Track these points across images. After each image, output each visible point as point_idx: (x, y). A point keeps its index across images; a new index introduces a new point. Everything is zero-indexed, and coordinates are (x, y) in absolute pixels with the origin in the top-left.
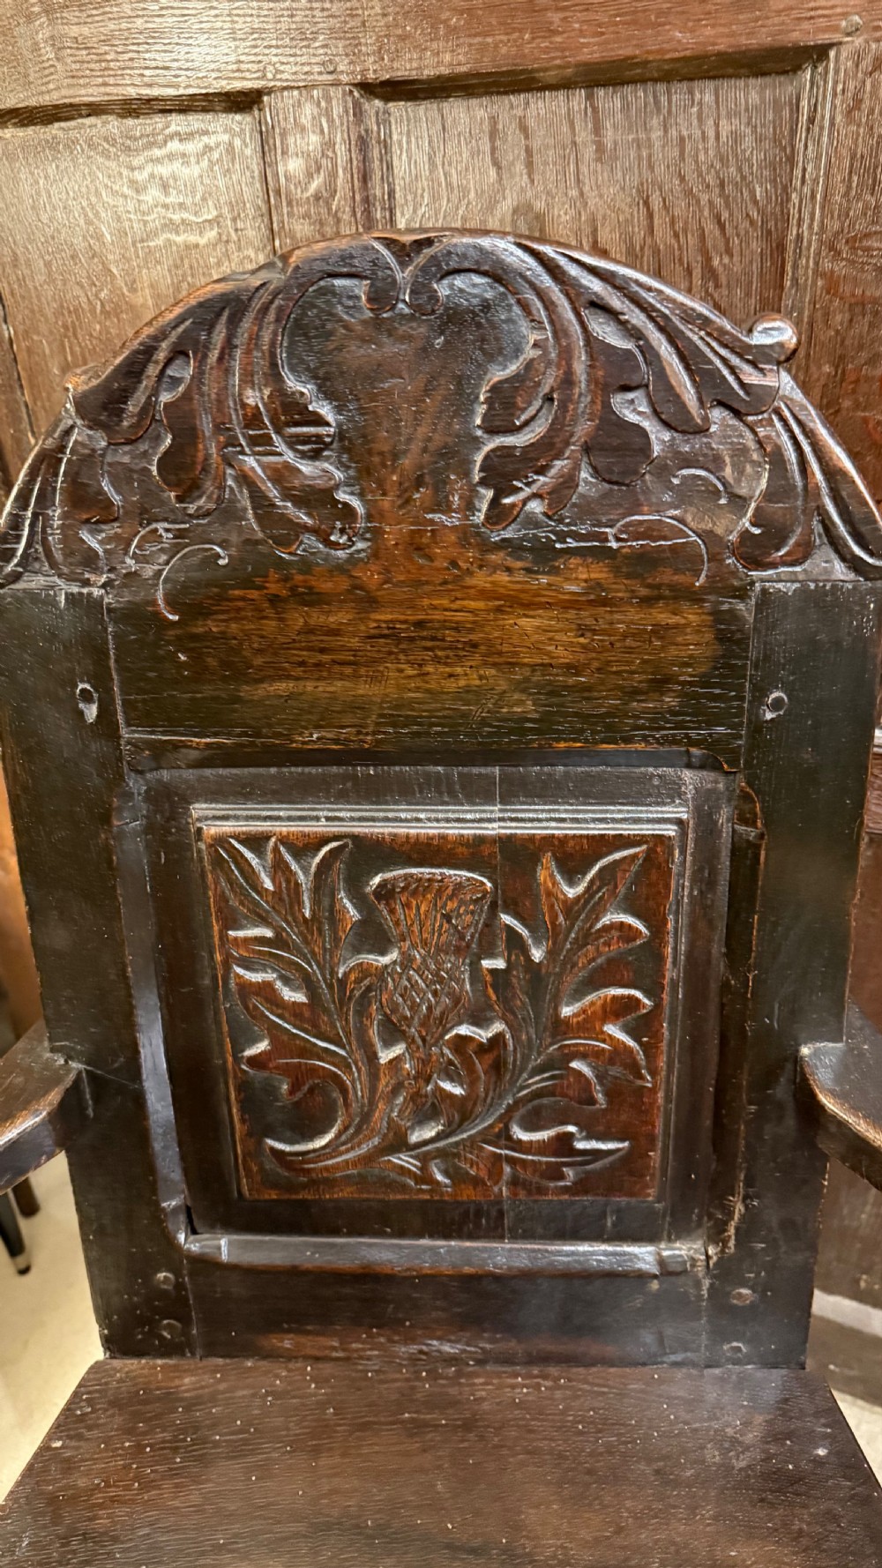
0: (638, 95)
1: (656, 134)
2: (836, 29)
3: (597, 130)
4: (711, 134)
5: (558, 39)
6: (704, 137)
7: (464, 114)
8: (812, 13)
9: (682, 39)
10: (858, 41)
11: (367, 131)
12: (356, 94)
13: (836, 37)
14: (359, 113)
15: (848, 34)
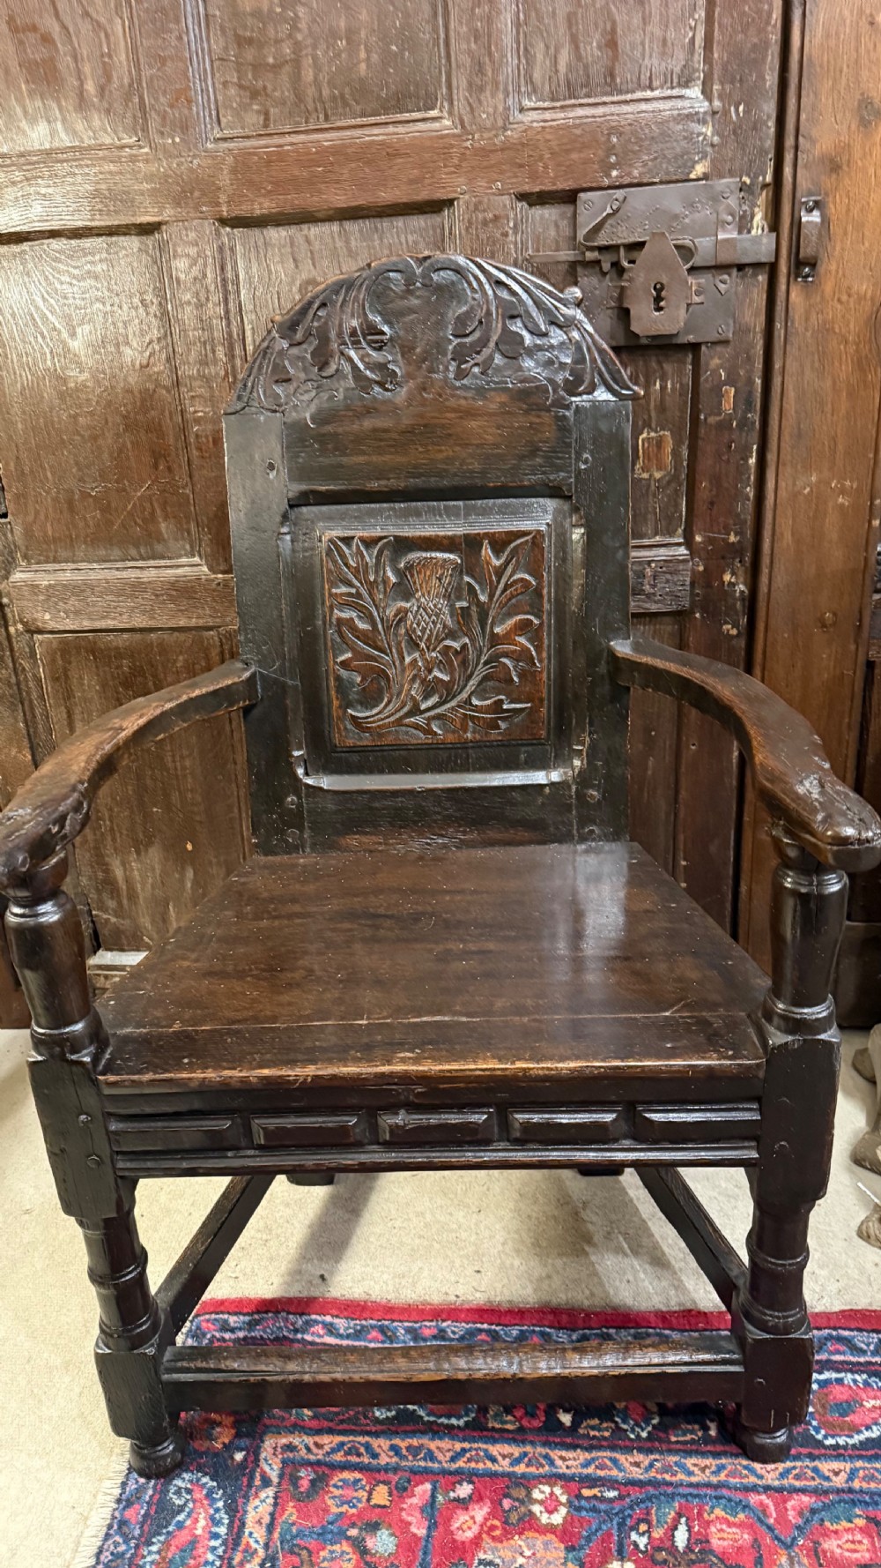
0: (367, 224)
1: (377, 243)
2: (456, 192)
3: (347, 242)
4: (403, 241)
5: (324, 196)
6: (401, 244)
7: (276, 234)
8: (443, 185)
9: (386, 196)
10: (467, 197)
11: (223, 244)
12: (216, 224)
13: (456, 196)
14: (218, 234)
15: (462, 194)
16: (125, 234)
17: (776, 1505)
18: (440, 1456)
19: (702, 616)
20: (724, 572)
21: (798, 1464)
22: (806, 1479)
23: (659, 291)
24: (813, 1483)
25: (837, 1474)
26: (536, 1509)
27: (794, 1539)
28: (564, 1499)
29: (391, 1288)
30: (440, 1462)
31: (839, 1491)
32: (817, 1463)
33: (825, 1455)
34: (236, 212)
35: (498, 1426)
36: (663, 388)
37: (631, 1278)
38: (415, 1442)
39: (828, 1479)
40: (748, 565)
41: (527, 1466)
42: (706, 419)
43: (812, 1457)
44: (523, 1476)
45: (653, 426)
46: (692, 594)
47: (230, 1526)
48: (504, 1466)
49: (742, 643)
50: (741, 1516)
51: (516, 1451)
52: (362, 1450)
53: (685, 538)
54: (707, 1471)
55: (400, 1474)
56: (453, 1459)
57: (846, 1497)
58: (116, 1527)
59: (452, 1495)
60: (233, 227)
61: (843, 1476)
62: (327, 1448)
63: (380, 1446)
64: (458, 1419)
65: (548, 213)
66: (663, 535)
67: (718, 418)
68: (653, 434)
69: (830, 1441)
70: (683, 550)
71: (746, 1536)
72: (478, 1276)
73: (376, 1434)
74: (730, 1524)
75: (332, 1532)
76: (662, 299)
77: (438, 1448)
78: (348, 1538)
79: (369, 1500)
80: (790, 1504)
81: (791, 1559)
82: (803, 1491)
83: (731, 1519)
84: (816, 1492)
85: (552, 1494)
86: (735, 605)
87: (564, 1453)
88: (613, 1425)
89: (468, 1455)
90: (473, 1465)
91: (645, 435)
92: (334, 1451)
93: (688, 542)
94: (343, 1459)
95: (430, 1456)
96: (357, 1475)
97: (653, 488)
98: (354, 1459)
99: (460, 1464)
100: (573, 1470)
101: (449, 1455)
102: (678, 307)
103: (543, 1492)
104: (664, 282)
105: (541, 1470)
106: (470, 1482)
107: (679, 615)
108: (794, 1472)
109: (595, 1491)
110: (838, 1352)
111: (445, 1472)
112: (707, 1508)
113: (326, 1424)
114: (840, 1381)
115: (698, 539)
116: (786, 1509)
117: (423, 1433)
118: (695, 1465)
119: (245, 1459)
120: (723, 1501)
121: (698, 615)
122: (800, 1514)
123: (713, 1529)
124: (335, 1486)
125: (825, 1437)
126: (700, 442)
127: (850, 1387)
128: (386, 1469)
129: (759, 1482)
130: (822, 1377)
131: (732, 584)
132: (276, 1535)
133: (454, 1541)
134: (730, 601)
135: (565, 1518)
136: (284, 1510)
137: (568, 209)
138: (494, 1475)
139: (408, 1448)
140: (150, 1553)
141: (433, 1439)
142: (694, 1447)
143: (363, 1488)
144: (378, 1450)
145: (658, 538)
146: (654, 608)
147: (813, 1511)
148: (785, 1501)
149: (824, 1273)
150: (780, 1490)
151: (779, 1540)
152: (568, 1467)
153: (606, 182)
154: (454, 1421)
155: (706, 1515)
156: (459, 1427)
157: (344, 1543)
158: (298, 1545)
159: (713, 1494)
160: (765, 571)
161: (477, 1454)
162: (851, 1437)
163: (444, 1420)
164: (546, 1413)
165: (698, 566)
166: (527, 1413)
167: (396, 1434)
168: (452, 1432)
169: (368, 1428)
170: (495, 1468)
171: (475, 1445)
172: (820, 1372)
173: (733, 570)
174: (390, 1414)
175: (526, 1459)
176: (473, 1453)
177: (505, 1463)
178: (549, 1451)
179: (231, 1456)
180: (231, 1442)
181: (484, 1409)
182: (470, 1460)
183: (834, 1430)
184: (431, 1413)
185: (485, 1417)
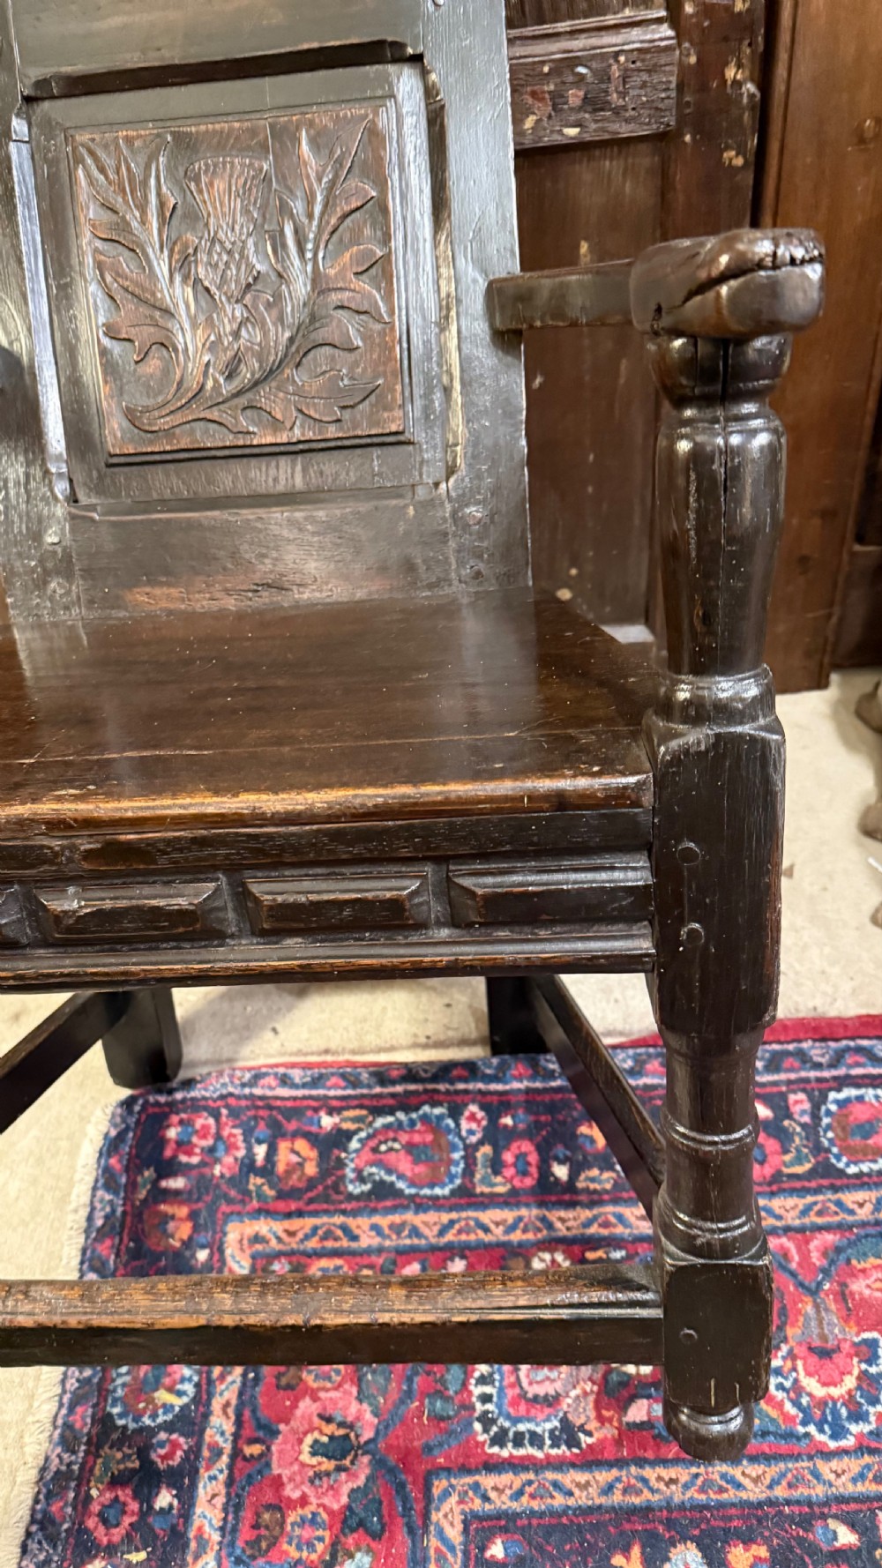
17: (798, 1248)
18: (426, 1231)
19: (693, 138)
20: (726, 64)
21: (820, 1198)
22: (829, 1215)
24: (837, 1219)
25: (861, 1205)
27: (819, 1284)
28: (566, 1265)
30: (426, 1238)
31: (864, 1224)
32: (840, 1195)
33: (847, 1186)
35: (487, 1190)
37: (619, 997)
38: (397, 1218)
39: (852, 1212)
40: (761, 48)
41: (525, 1231)
43: (835, 1189)
44: (520, 1244)
46: (680, 104)
48: (498, 1234)
49: (749, 178)
51: (509, 1215)
52: (339, 1233)
53: (668, 9)
55: (384, 1256)
56: (441, 1233)
57: (871, 1230)
59: (444, 1271)
61: (869, 1207)
62: (300, 1235)
63: (358, 1227)
64: (442, 1188)
69: (852, 1170)
70: (666, 31)
72: (449, 1011)
73: (355, 1213)
77: (423, 1222)
80: (812, 1246)
81: (817, 1306)
82: (827, 1228)
84: (839, 1228)
85: (553, 1261)
86: (741, 117)
87: (562, 1214)
88: (614, 1175)
89: (457, 1226)
90: (463, 1237)
92: (307, 1237)
93: (674, 17)
94: (319, 1246)
95: (415, 1232)
96: (339, 1262)
98: (330, 1244)
99: (450, 1237)
100: (574, 1232)
101: (436, 1229)
103: (542, 1260)
105: (539, 1235)
106: (463, 1257)
107: (662, 139)
108: (816, 1208)
109: (600, 1253)
110: (858, 1065)
111: (434, 1249)
113: (293, 1206)
114: (860, 1099)
115: (688, 8)
116: (809, 1251)
117: (406, 1208)
119: (211, 1256)
121: (688, 138)
122: (825, 1254)
125: (848, 1165)
127: (872, 1105)
128: (367, 1252)
129: (779, 1224)
130: (841, 1096)
131: (737, 84)
134: (735, 112)
138: (488, 1247)
139: (391, 1227)
140: (119, 1375)
141: (416, 1213)
144: (356, 1232)
145: (627, 12)
146: (625, 130)
147: (838, 1250)
148: (807, 1242)
149: (836, 970)
150: (801, 1230)
151: (802, 1285)
152: (568, 1229)
154: (438, 1191)
156: (444, 1197)
160: (783, 56)
161: (467, 1224)
162: (875, 1161)
163: (426, 1191)
164: (539, 1168)
165: (688, 55)
166: (517, 1172)
167: (374, 1211)
168: (436, 1203)
169: (343, 1206)
170: (487, 1238)
171: (464, 1214)
172: (839, 1090)
173: (739, 60)
174: (367, 1187)
175: (522, 1225)
176: (463, 1223)
177: (499, 1231)
178: (547, 1213)
179: (193, 1256)
180: (190, 1238)
181: (469, 1171)
182: (460, 1232)
183: (856, 1156)
184: (412, 1184)
185: (472, 1182)
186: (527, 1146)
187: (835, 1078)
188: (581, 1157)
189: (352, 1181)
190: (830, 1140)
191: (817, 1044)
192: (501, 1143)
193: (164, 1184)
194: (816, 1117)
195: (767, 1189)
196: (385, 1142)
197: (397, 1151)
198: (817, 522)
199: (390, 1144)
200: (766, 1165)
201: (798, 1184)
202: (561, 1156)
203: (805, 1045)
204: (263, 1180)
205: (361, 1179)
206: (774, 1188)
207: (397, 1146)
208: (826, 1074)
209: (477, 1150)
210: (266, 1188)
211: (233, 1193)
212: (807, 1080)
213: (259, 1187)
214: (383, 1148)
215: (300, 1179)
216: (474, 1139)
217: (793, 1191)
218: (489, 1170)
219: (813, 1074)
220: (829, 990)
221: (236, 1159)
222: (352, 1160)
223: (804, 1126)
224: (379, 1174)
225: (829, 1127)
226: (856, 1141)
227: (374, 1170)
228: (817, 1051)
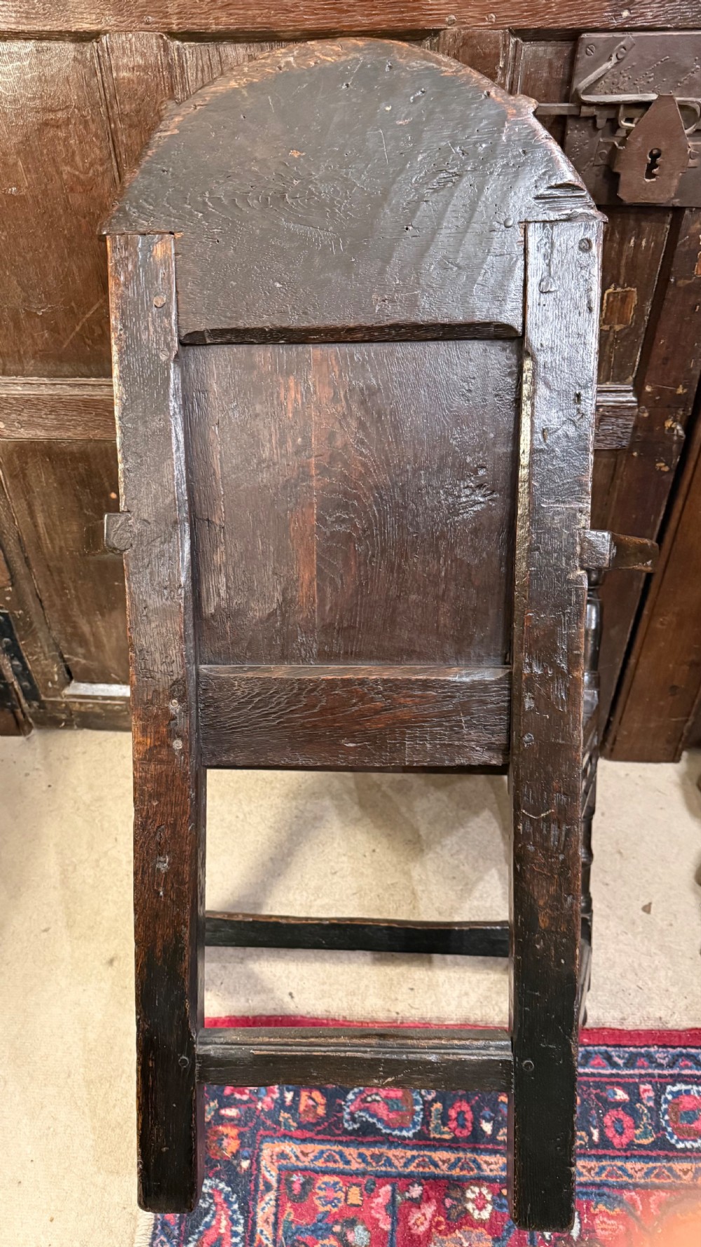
2: (442, 21)
5: (292, 15)
7: (232, 50)
8: (430, 12)
10: (454, 28)
11: (171, 59)
12: (165, 38)
13: (443, 26)
14: (167, 49)
15: (450, 25)
16: (57, 40)
17: (642, 1200)
18: (396, 1162)
19: (639, 454)
20: (667, 419)
21: (658, 1164)
22: (663, 1178)
23: (654, 157)
24: (668, 1181)
25: (686, 1173)
26: (470, 1206)
27: (655, 1228)
28: (489, 1197)
29: (345, 1005)
30: (396, 1167)
31: (686, 1187)
32: (671, 1164)
33: (676, 1157)
34: (189, 26)
35: (438, 1136)
36: (637, 245)
38: (376, 1151)
39: (679, 1177)
40: (689, 414)
41: (462, 1169)
42: (675, 281)
43: (669, 1159)
44: (459, 1179)
45: (621, 282)
46: (634, 436)
47: (245, 1225)
48: (444, 1170)
49: (671, 478)
50: (617, 1210)
51: (451, 1156)
52: (337, 1157)
53: (634, 386)
54: (592, 1172)
55: (367, 1177)
56: (406, 1165)
57: (691, 1192)
58: (159, 1227)
59: (407, 1195)
60: (183, 40)
61: (690, 1175)
62: (311, 1156)
63: (350, 1154)
64: (408, 1131)
65: (545, 50)
66: (614, 381)
67: (688, 282)
68: (619, 290)
69: (680, 1145)
70: (631, 397)
71: (621, 1227)
73: (347, 1144)
74: (610, 1217)
75: (321, 1229)
76: (656, 166)
77: (394, 1156)
78: (334, 1234)
79: (346, 1200)
80: (652, 1199)
82: (661, 1187)
83: (611, 1213)
84: (670, 1188)
85: (480, 1193)
86: (670, 448)
87: (487, 1158)
89: (417, 1161)
90: (421, 1169)
91: (611, 290)
92: (316, 1158)
93: (638, 391)
94: (324, 1165)
95: (389, 1162)
96: (336, 1179)
97: (611, 339)
98: (331, 1165)
99: (411, 1168)
100: (495, 1173)
101: (402, 1161)
102: (671, 176)
103: (473, 1192)
104: (662, 149)
105: (471, 1173)
106: (420, 1184)
108: (655, 1172)
110: (687, 1067)
111: (400, 1176)
112: (593, 1203)
113: (308, 1134)
114: (688, 1092)
115: (648, 389)
116: (649, 1203)
117: (382, 1143)
118: (584, 1167)
119: (252, 1164)
120: (605, 1198)
121: (635, 454)
122: (659, 1206)
123: (597, 1221)
124: (320, 1188)
125: (677, 1142)
126: (666, 303)
127: (695, 1098)
128: (356, 1174)
129: (630, 1181)
130: (675, 1089)
131: (672, 429)
132: (281, 1232)
133: (412, 1235)
134: (668, 445)
135: (491, 1214)
136: (284, 1211)
137: (566, 48)
138: (435, 1178)
139: (373, 1156)
141: (389, 1148)
142: (583, 1151)
143: (341, 1189)
144: (349, 1158)
147: (668, 1204)
148: (649, 1196)
149: (674, 990)
150: (645, 1187)
151: (644, 1227)
152: (491, 1170)
153: (615, 23)
154: (405, 1133)
155: (592, 1209)
156: (409, 1138)
157: (332, 1238)
158: (298, 1241)
159: (597, 1191)
161: (424, 1160)
162: (695, 1141)
163: (396, 1132)
164: (473, 1123)
165: (644, 412)
166: (458, 1125)
167: (362, 1144)
168: (402, 1143)
169: (340, 1138)
170: (437, 1171)
171: (422, 1153)
172: (674, 1085)
173: (675, 417)
174: (356, 1126)
175: (460, 1164)
176: (421, 1159)
177: (445, 1167)
178: (477, 1157)
179: (239, 1165)
180: (238, 1151)
181: (426, 1122)
182: (418, 1165)
183: (685, 1135)
184: (387, 1126)
185: (428, 1129)
186: (465, 1107)
187: (671, 1076)
188: (500, 1118)
189: (347, 1121)
190: (666, 1121)
191: (661, 1050)
192: (448, 1102)
193: (223, 1112)
194: (658, 1103)
195: (624, 1154)
196: (370, 1096)
197: (378, 1101)
198: (686, 668)
199: (374, 1097)
200: (624, 1136)
201: (644, 1153)
202: (488, 1116)
203: (652, 1050)
204: (289, 1115)
205: (354, 1120)
206: (628, 1154)
207: (378, 1098)
208: (666, 1072)
209: (432, 1106)
210: (290, 1121)
211: (269, 1122)
212: (652, 1076)
213: (286, 1119)
214: (369, 1099)
215: (314, 1117)
216: (430, 1098)
217: (641, 1158)
218: (440, 1122)
219: (657, 1072)
220: (670, 1005)
221: (272, 1099)
222: (348, 1107)
223: (649, 1109)
224: (366, 1117)
225: (666, 1112)
226: (683, 1124)
227: (361, 1114)
228: (661, 1055)
